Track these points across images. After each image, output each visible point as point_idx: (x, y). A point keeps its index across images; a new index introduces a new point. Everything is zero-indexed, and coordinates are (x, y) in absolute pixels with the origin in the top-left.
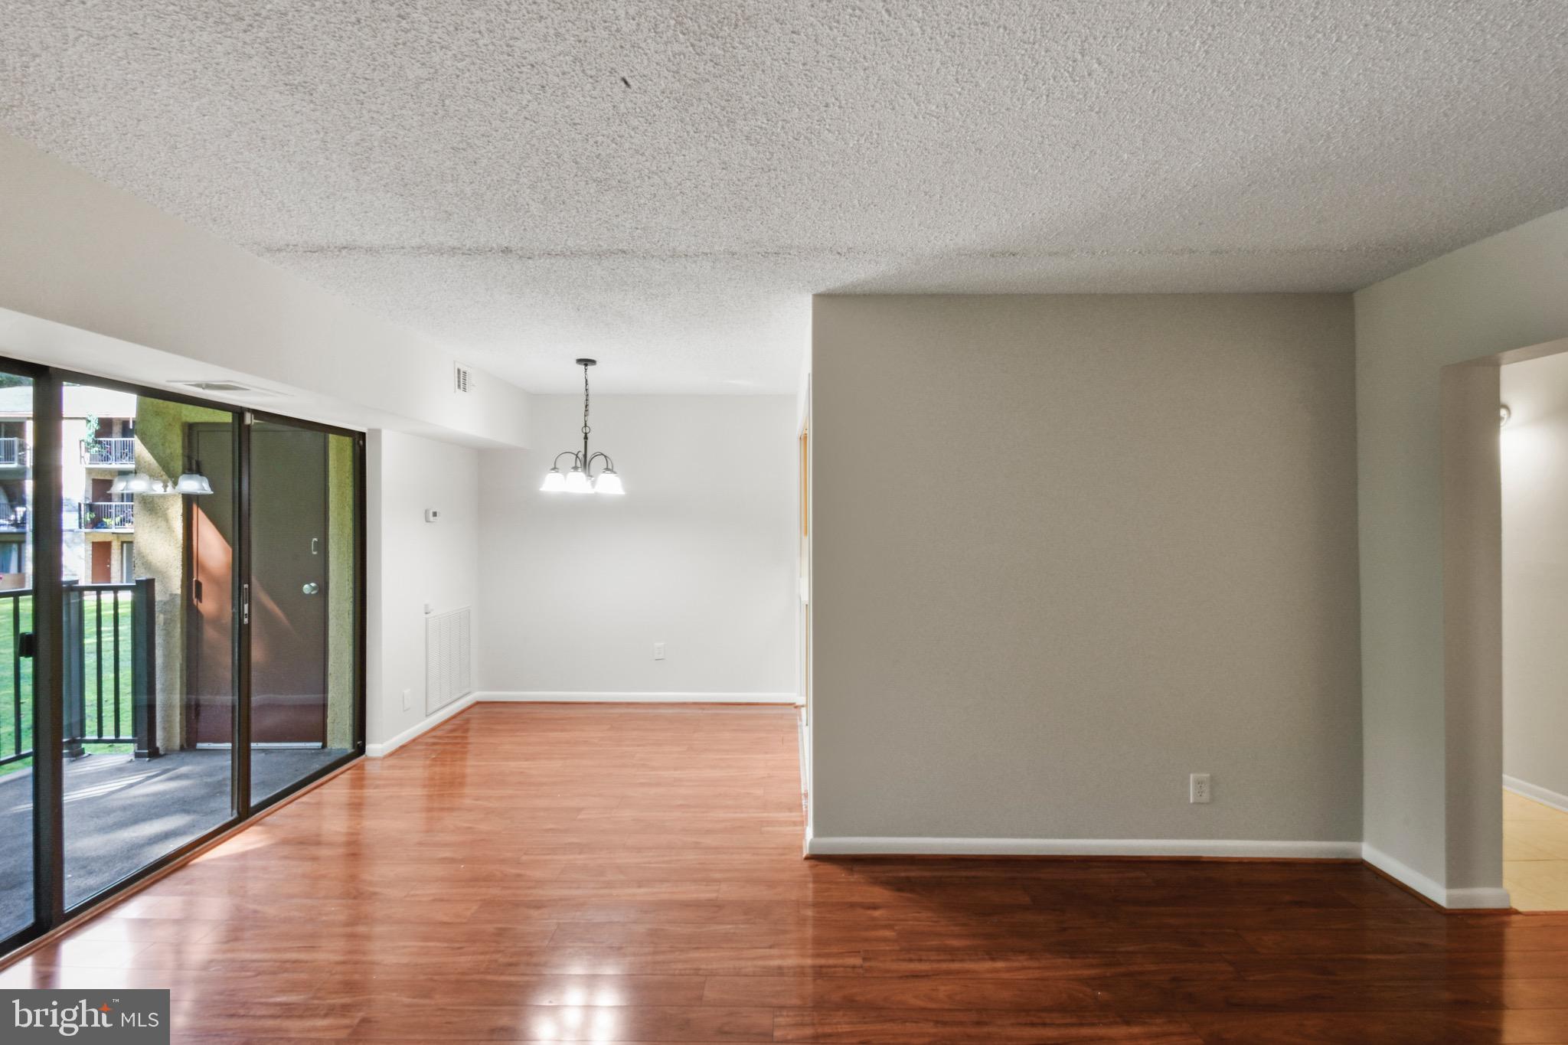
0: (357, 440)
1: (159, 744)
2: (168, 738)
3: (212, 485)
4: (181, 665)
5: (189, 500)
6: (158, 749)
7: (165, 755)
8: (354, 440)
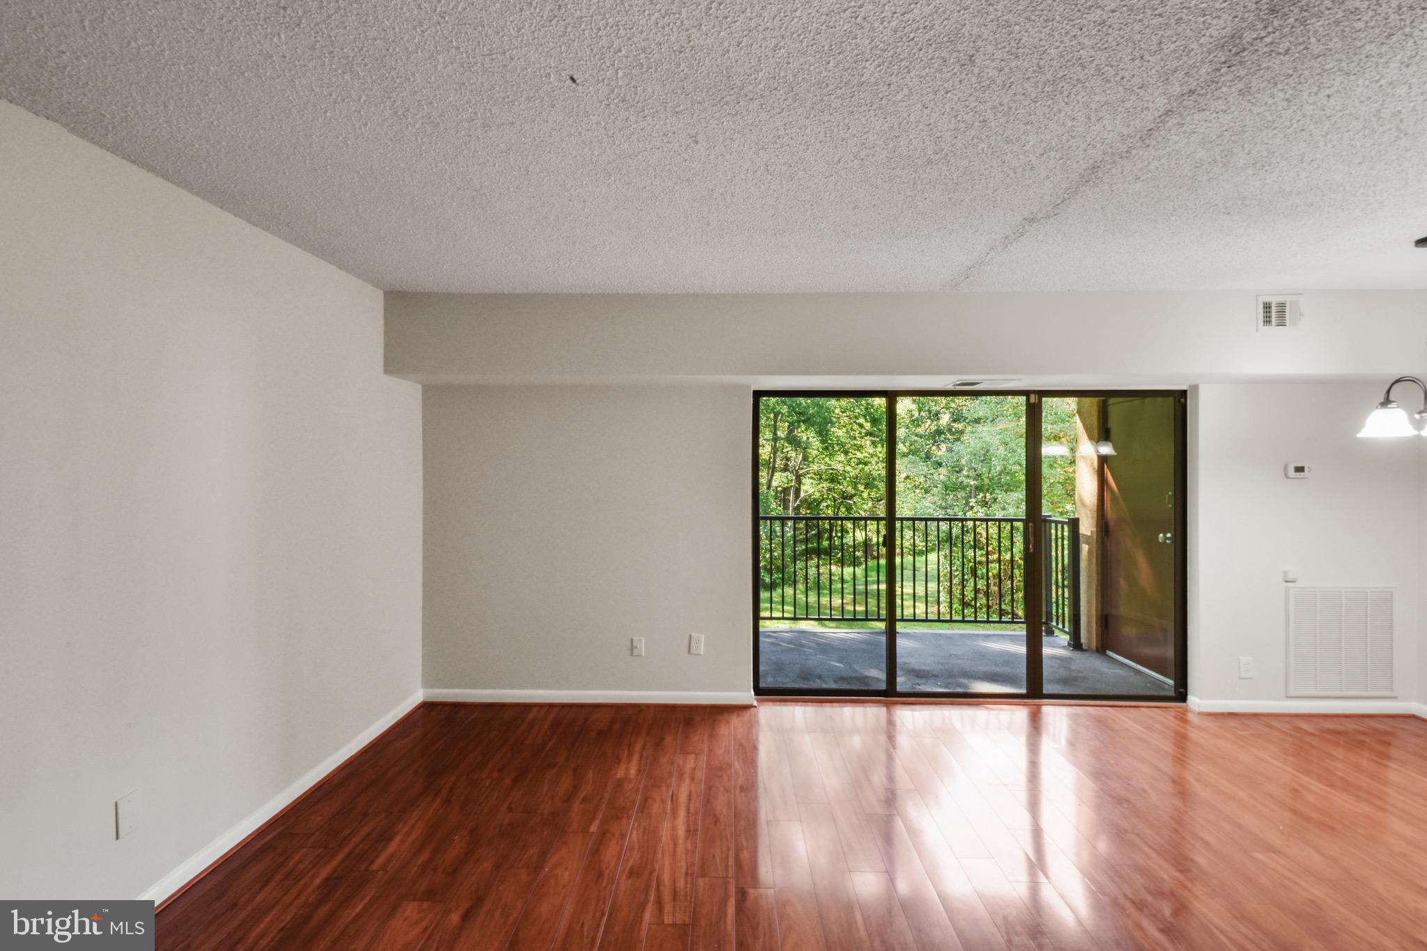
0: (1177, 398)
1: (1083, 640)
2: (1089, 639)
3: (1115, 448)
4: (1097, 586)
5: (1103, 460)
6: (1081, 644)
7: (1086, 650)
8: (1175, 398)
